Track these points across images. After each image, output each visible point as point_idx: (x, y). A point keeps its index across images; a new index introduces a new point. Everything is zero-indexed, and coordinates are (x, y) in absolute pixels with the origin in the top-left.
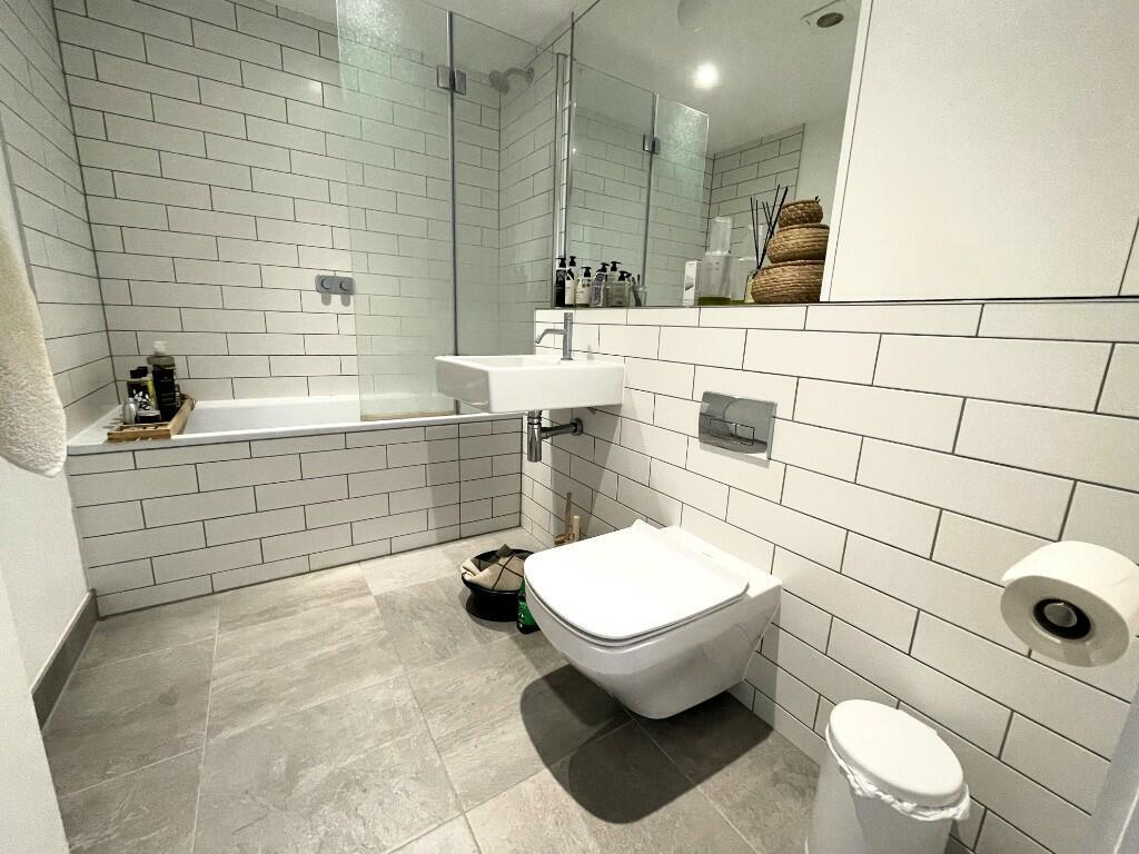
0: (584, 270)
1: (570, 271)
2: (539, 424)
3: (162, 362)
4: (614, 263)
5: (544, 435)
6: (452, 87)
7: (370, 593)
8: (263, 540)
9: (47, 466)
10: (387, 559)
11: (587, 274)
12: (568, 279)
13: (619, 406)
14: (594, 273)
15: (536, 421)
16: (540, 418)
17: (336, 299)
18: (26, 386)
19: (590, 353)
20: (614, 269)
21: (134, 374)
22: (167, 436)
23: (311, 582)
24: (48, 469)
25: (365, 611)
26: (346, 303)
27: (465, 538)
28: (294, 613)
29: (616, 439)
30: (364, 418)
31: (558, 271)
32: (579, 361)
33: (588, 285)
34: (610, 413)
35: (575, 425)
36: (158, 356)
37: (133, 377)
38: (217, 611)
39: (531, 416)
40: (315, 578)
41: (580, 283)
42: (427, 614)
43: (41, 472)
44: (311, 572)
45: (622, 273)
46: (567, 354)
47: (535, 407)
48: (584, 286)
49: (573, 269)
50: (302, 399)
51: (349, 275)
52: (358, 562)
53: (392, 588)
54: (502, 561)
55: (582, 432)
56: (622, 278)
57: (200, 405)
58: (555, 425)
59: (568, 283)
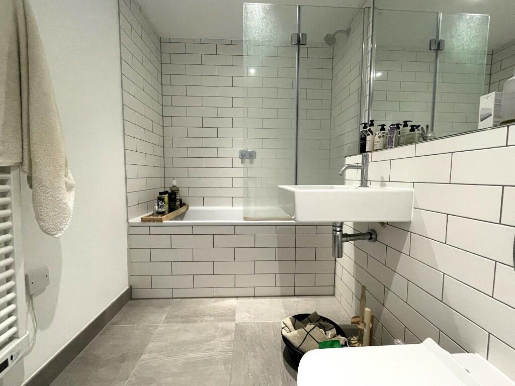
0: (380, 127)
1: (370, 130)
2: (341, 231)
3: (174, 189)
4: (406, 122)
5: (344, 239)
6: (299, 43)
7: (235, 320)
8: (195, 276)
9: (55, 232)
10: (252, 299)
11: (383, 129)
12: (369, 135)
13: (408, 223)
14: (387, 128)
15: (338, 229)
16: (341, 227)
17: (247, 161)
18: (49, 192)
19: (383, 182)
20: (406, 125)
21: (161, 193)
22: (161, 221)
23: (212, 304)
24: (55, 234)
25: (227, 333)
26: (251, 163)
27: (297, 296)
28: (196, 321)
29: (405, 249)
30: (245, 219)
31: (362, 131)
32: (373, 188)
33: (383, 136)
34: (402, 228)
35: (370, 234)
36: (174, 187)
37: (160, 195)
38: (168, 309)
39: (334, 225)
40: (215, 302)
41: (377, 136)
42: (258, 349)
43: (53, 235)
44: (214, 297)
45: (412, 126)
46: (364, 183)
47: (338, 219)
48: (379, 137)
49: (372, 128)
50: (229, 208)
51: (253, 150)
52: (237, 297)
53: (247, 320)
54: (309, 327)
55: (376, 240)
56: (412, 129)
57: (191, 208)
58: (357, 232)
59: (368, 138)
